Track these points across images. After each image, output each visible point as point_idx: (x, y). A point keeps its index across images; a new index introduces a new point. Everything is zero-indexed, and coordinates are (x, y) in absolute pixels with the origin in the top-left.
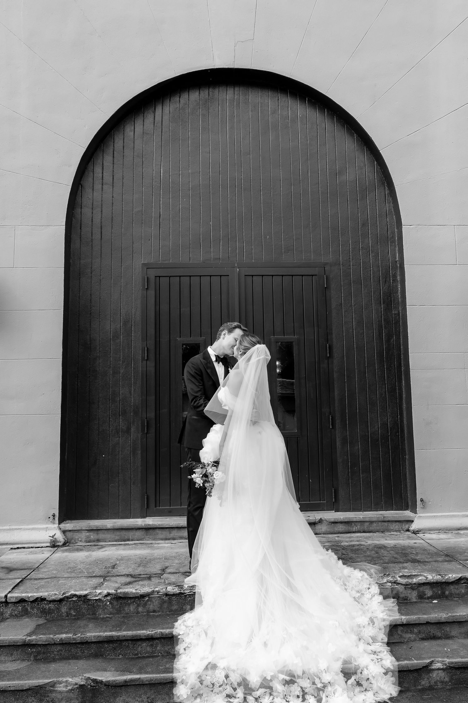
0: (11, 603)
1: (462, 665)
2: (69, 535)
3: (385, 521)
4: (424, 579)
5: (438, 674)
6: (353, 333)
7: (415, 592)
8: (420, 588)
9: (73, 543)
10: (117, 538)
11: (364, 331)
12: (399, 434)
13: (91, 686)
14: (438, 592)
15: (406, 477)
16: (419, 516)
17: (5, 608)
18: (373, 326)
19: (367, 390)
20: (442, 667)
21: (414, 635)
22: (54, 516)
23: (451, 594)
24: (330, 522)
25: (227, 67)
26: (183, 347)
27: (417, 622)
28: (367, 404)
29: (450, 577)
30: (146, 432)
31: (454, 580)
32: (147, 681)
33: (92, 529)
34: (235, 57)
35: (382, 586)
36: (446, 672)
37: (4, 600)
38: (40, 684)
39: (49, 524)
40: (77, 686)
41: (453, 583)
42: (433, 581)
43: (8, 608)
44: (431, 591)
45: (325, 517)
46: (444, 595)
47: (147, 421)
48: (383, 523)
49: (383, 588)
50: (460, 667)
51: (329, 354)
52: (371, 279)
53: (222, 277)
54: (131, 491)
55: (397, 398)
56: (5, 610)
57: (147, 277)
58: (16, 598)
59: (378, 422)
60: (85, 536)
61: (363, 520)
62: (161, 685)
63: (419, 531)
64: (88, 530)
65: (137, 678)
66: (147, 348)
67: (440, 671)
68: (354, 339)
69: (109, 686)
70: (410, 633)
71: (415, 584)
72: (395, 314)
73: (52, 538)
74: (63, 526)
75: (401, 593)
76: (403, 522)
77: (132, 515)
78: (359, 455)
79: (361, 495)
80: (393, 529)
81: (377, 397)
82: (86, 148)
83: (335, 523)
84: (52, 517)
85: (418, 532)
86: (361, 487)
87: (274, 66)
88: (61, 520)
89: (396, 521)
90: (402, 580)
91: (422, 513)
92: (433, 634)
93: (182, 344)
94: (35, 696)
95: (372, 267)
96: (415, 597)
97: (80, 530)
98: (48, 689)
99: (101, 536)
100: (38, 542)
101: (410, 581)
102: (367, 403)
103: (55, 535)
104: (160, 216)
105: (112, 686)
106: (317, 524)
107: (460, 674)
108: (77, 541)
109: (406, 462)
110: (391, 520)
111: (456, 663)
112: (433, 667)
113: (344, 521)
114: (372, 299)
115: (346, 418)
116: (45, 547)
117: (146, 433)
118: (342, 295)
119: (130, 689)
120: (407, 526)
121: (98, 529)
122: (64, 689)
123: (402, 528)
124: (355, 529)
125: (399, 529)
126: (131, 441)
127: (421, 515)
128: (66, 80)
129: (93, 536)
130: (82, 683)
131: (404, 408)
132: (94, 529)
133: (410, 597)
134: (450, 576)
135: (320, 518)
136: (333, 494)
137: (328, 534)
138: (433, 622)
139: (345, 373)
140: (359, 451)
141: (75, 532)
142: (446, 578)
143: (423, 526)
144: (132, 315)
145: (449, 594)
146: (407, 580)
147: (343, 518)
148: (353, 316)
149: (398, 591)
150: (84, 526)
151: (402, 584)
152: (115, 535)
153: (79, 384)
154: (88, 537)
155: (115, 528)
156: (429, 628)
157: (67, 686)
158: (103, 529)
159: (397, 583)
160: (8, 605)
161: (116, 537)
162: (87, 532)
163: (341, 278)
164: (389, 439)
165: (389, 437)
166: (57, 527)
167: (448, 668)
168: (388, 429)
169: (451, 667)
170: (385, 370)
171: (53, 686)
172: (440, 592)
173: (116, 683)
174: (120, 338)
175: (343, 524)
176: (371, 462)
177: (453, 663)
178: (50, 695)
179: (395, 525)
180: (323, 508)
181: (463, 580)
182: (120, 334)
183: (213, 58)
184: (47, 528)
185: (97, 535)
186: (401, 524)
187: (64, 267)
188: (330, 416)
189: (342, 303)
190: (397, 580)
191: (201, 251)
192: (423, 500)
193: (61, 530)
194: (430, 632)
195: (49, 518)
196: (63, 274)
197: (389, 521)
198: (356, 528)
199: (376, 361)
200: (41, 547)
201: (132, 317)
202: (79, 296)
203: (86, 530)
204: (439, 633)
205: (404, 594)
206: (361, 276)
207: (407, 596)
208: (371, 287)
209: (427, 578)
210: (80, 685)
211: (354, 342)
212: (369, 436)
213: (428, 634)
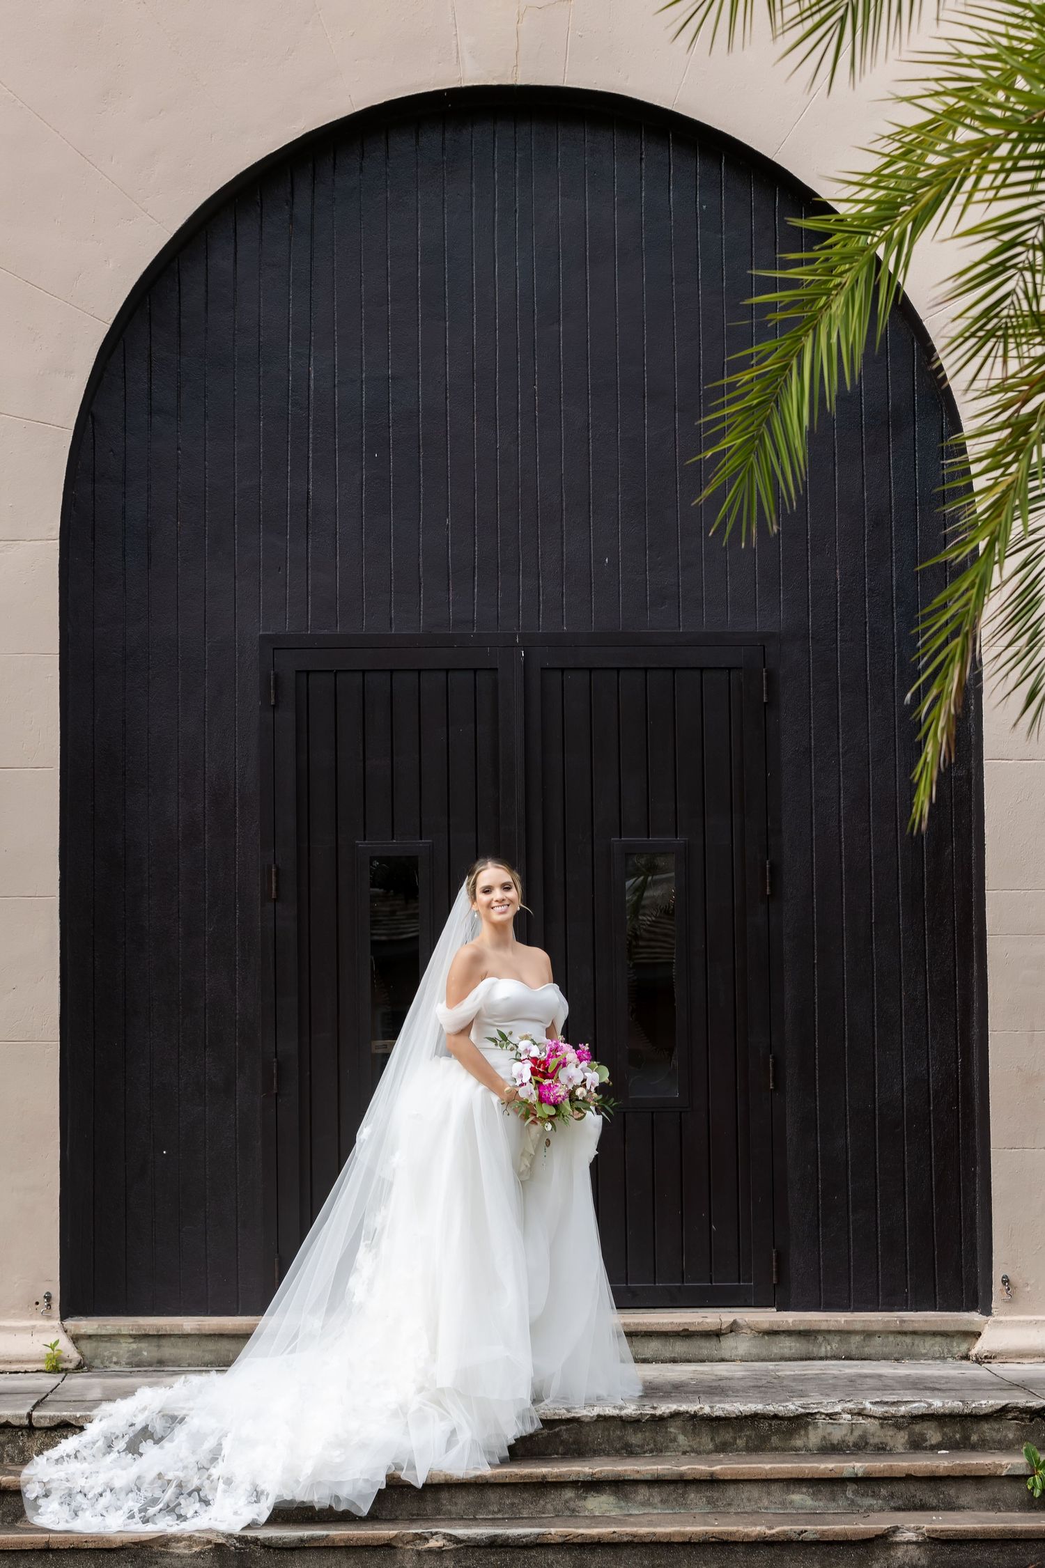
0: (40, 1429)
1: (955, 1535)
2: (87, 1346)
3: (904, 1333)
4: (924, 1407)
5: (907, 1551)
6: (840, 831)
7: (902, 1433)
8: (914, 1426)
9: (97, 1368)
10: (208, 1357)
11: (870, 825)
12: (958, 1107)
13: (236, 1548)
14: (954, 1436)
15: (975, 1223)
16: (994, 1322)
17: (28, 1439)
18: (896, 811)
19: (873, 986)
20: (915, 1539)
21: (881, 1501)
22: (48, 1298)
23: (983, 1441)
24: (759, 1332)
25: (495, 83)
26: (371, 864)
27: (886, 1474)
28: (874, 1026)
29: (981, 1404)
30: (275, 1092)
31: (991, 1410)
32: (341, 1540)
33: (147, 1332)
34: (519, 53)
35: (831, 1419)
36: (922, 1548)
37: (26, 1422)
38: (143, 1539)
39: (36, 1319)
40: (210, 1546)
41: (987, 1417)
42: (942, 1410)
43: (33, 1439)
44: (939, 1434)
45: (747, 1319)
46: (967, 1442)
47: (278, 1062)
48: (900, 1338)
49: (832, 1424)
50: (950, 1539)
51: (771, 888)
52: (894, 678)
53: (478, 673)
54: (237, 1245)
55: (956, 1010)
56: (27, 1444)
57: (276, 676)
58: (51, 1418)
59: (902, 1074)
60: (128, 1352)
61: (847, 1328)
62: (367, 1551)
63: (991, 1358)
64: (134, 1335)
65: (323, 1536)
66: (278, 869)
67: (910, 1547)
68: (841, 846)
69: (269, 1547)
70: (872, 1496)
71: (903, 1417)
72: (960, 778)
73: (50, 1350)
74: (71, 1323)
75: (873, 1435)
76: (953, 1336)
77: (240, 1307)
78: (847, 1161)
79: (849, 1268)
80: (925, 1355)
81: (901, 1008)
82: (111, 322)
83: (772, 1333)
84: (44, 1303)
85: (990, 1360)
86: (849, 1248)
87: (627, 78)
88: (68, 1311)
89: (935, 1334)
90: (876, 1409)
91: (1005, 1315)
92: (921, 1500)
93: (371, 857)
94: (132, 1562)
95: (899, 646)
96: (903, 1444)
97: (114, 1335)
98: (156, 1548)
99: (168, 1351)
100: (14, 1359)
101: (892, 1410)
102: (873, 1022)
103: (57, 1342)
104: (307, 503)
105: (275, 1549)
106: (723, 1334)
107: (950, 1554)
108: (107, 1364)
109: (975, 1184)
110: (920, 1329)
111: (942, 1531)
112: (898, 1539)
113: (797, 1328)
114: (895, 736)
115: (815, 1063)
116: (32, 1372)
117: (276, 1094)
118: (810, 723)
119: (310, 1556)
120: (964, 1347)
121: (160, 1333)
122: (187, 1552)
123: (949, 1351)
124: (826, 1351)
125: (943, 1353)
126: (236, 1116)
127: (1002, 1318)
128: (54, 130)
129: (147, 1351)
130: (220, 1541)
131: (975, 1037)
132: (151, 1333)
133: (891, 1444)
134: (983, 1402)
135: (732, 1320)
136: (774, 1264)
137: (752, 1361)
138: (919, 1475)
139: (814, 942)
140: (847, 1153)
141: (102, 1341)
142: (974, 1405)
143: (1001, 1345)
144: (235, 779)
145: (978, 1440)
146: (886, 1408)
147: (795, 1321)
148: (839, 782)
149: (865, 1432)
150: (124, 1326)
151: (875, 1417)
152: (203, 1351)
153: (96, 962)
154: (135, 1353)
155: (204, 1332)
156: (912, 1488)
157: (190, 1547)
158: (172, 1333)
159: (864, 1415)
160: (33, 1434)
161: (207, 1354)
162: (131, 1340)
163: (810, 677)
164: (930, 1120)
165: (932, 1116)
166: (58, 1326)
167: (928, 1540)
168: (929, 1093)
169: (933, 1538)
170: (925, 935)
171: (165, 1545)
172: (958, 1436)
173: (284, 1543)
174: (204, 839)
175: (793, 1338)
176: (878, 1181)
177: (936, 1531)
178: (160, 1560)
179: (933, 1342)
180: (746, 1300)
181: (1010, 1412)
182: (205, 831)
183: (458, 57)
184: (33, 1327)
185: (156, 1349)
186: (948, 1340)
187: (58, 652)
188: (771, 1056)
189: (810, 745)
190: (864, 1409)
191: (420, 601)
192: (1008, 1281)
193: (68, 1333)
194: (914, 1496)
195: (37, 1303)
196: (58, 670)
197: (914, 1333)
198: (829, 1348)
199: (901, 908)
200: (23, 1371)
201: (235, 783)
202: (93, 725)
203: (131, 1336)
204: (933, 1500)
205: (879, 1436)
206: (866, 671)
207: (884, 1441)
208: (894, 702)
209: (930, 1405)
210: (215, 1544)
211: (841, 856)
212: (877, 1112)
213: (909, 1501)
